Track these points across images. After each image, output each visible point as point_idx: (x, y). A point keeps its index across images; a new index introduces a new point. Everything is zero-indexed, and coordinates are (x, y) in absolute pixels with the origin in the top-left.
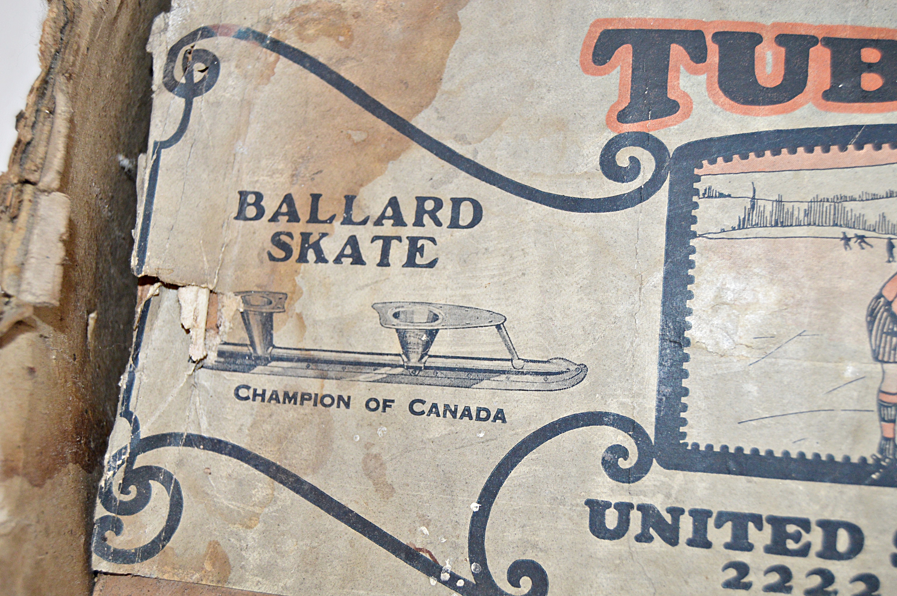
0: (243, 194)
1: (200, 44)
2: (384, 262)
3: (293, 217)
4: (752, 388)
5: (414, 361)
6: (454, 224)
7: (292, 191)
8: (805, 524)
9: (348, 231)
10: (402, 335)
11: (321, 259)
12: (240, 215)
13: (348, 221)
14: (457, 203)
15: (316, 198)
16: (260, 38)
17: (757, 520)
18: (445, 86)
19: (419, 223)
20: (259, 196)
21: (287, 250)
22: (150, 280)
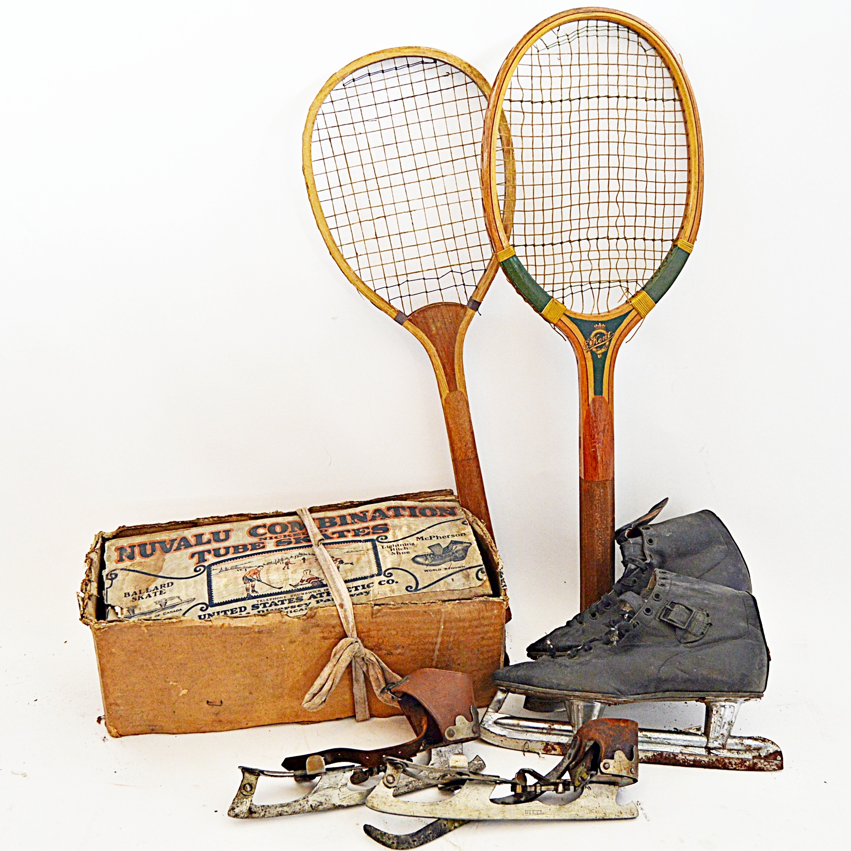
0: (125, 594)
1: (113, 572)
2: (155, 595)
3: (136, 594)
4: (224, 592)
5: (163, 607)
6: (168, 586)
7: (135, 591)
8: (236, 609)
9: (148, 593)
10: (161, 605)
11: (143, 598)
12: (125, 596)
13: (147, 592)
14: (168, 584)
15: (140, 591)
16: (125, 570)
17: (228, 611)
18: (164, 568)
19: (161, 588)
20: (128, 593)
21: (136, 599)
22: (110, 605)
